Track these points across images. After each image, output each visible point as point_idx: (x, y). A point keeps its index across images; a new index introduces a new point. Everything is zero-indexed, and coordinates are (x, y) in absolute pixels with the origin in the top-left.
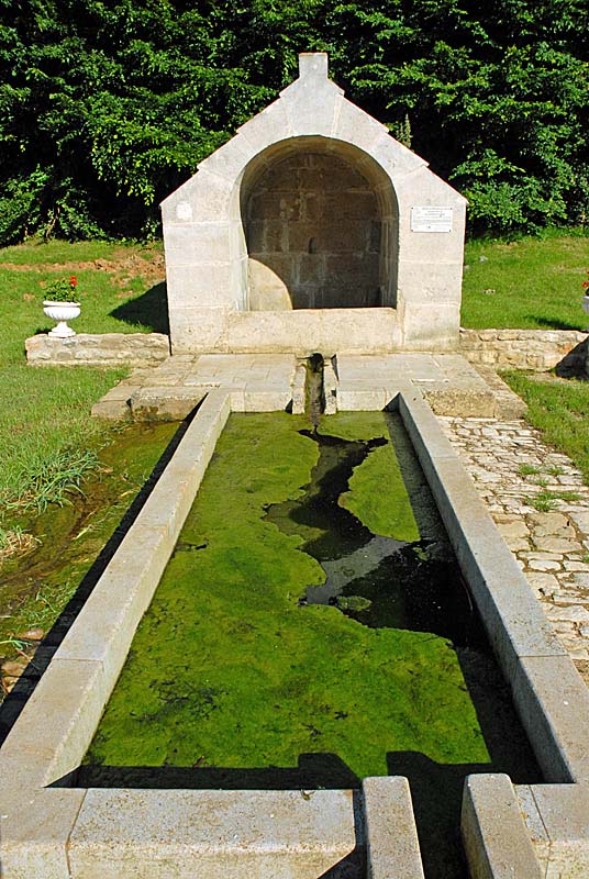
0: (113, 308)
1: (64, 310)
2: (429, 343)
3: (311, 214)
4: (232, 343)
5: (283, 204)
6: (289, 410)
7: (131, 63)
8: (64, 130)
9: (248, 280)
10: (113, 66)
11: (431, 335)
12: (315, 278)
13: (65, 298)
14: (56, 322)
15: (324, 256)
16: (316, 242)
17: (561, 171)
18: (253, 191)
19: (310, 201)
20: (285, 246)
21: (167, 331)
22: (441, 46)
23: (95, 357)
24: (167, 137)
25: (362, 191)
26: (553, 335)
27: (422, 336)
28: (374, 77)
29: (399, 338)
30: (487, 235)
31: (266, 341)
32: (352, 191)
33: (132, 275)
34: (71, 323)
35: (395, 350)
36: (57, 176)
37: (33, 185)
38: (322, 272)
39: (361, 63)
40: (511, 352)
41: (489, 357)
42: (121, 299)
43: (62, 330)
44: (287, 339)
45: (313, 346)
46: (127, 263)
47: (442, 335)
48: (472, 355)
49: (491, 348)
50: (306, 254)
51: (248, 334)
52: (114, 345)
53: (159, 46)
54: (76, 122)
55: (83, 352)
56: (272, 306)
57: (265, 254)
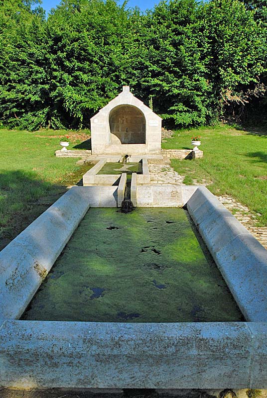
0: (74, 146)
1: (66, 144)
2: (154, 152)
3: (127, 122)
4: (107, 152)
5: (120, 120)
6: (119, 162)
7: (76, 78)
8: (56, 97)
9: (110, 139)
10: (71, 79)
11: (154, 150)
12: (128, 139)
13: (65, 141)
14: (63, 147)
15: (130, 133)
16: (129, 129)
17: (203, 110)
18: (112, 116)
19: (126, 119)
20: (120, 130)
21: (91, 149)
22: (167, 73)
23: (73, 155)
24: (87, 100)
25: (140, 116)
26: (184, 151)
27: (152, 151)
28: (148, 82)
29: (146, 151)
30: (182, 128)
31: (115, 152)
32: (138, 116)
33: (76, 139)
34: (66, 147)
35: (145, 154)
36: (52, 110)
37: (43, 112)
38: (130, 136)
39: (145, 77)
40: (174, 155)
41: (169, 156)
42: (75, 145)
43: (64, 149)
44: (120, 151)
45: (126, 153)
46: (74, 136)
47: (157, 150)
48: (164, 155)
49: (169, 154)
50: (126, 132)
51: (110, 150)
52: (78, 153)
53: (85, 73)
54: (60, 95)
55: (71, 154)
56: (116, 144)
57: (115, 132)
